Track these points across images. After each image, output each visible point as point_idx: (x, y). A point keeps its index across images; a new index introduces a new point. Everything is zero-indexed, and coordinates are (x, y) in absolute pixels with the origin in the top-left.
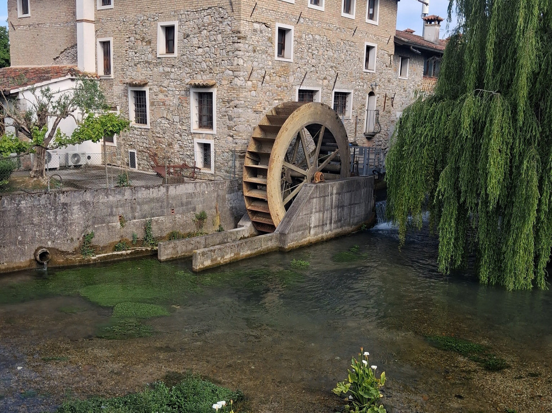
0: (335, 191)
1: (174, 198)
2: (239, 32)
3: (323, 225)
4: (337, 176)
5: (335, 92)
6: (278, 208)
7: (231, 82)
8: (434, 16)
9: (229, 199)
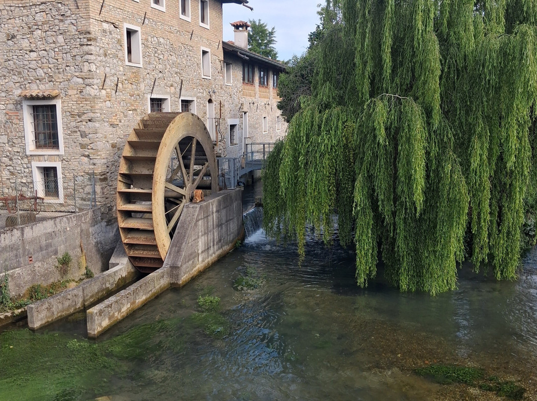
0: (215, 210)
1: (32, 242)
2: (89, 33)
3: (208, 249)
4: (208, 191)
5: (182, 100)
6: (164, 238)
7: (81, 92)
8: (241, 21)
9: (93, 232)
